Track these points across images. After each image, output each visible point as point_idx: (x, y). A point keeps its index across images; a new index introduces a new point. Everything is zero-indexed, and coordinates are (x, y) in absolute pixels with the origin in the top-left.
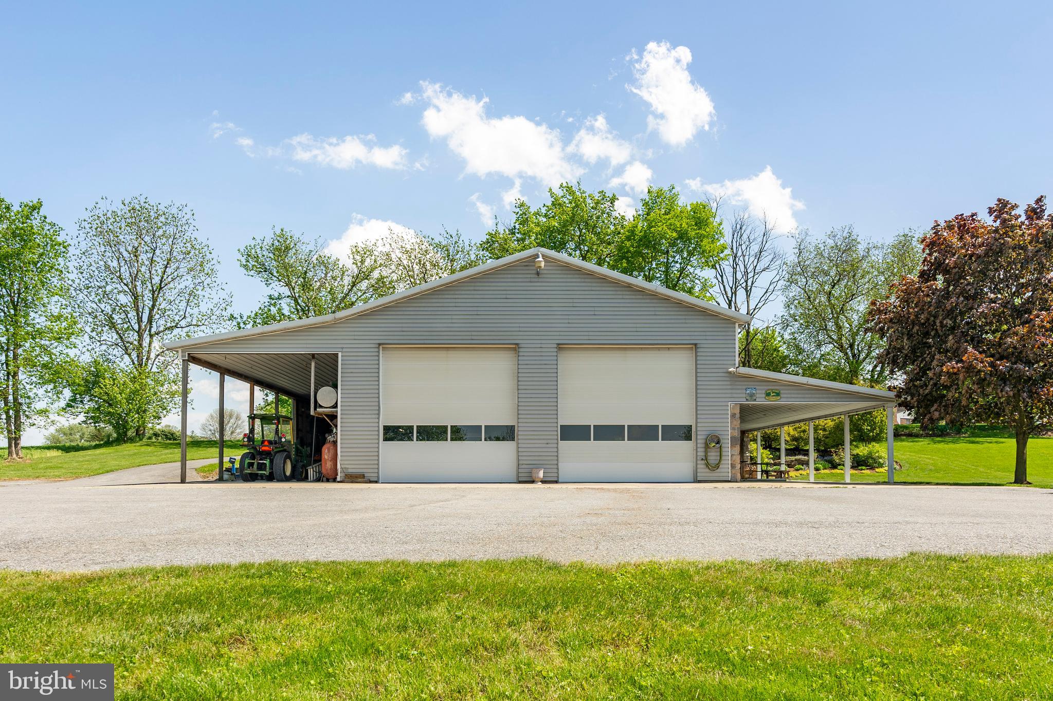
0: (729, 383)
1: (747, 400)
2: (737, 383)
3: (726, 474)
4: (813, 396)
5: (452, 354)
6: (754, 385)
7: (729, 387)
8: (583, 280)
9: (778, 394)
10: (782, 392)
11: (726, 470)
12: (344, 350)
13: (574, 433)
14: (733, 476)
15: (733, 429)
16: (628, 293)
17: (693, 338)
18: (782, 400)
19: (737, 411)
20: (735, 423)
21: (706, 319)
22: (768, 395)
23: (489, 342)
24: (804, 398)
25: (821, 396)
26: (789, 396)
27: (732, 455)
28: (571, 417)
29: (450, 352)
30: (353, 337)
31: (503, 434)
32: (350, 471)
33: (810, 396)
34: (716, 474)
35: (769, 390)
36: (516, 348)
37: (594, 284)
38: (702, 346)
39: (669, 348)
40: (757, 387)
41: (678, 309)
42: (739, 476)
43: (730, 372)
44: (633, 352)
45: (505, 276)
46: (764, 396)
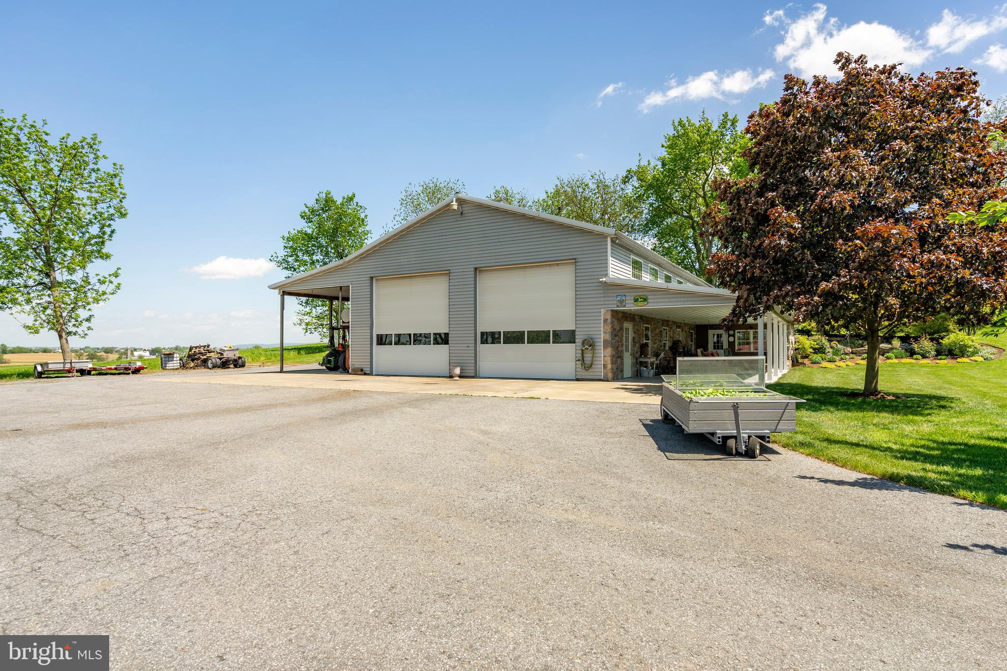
0: (602, 292)
1: (617, 306)
2: (610, 291)
3: (599, 374)
4: (679, 299)
5: (414, 280)
6: (623, 293)
7: (603, 295)
8: (491, 215)
9: (645, 300)
10: (649, 297)
11: (599, 370)
12: (353, 283)
13: (491, 338)
14: (606, 375)
15: (605, 333)
16: (523, 221)
17: (573, 253)
18: (649, 305)
19: (609, 317)
20: (606, 327)
21: (584, 236)
22: (636, 300)
23: (431, 270)
24: (670, 302)
25: (686, 299)
26: (655, 300)
27: (604, 356)
28: (485, 326)
29: (413, 279)
30: (356, 274)
31: (443, 339)
32: (356, 366)
33: (675, 300)
34: (591, 374)
35: (638, 296)
36: (448, 273)
37: (500, 217)
38: (580, 260)
39: (558, 264)
40: (627, 294)
41: (560, 230)
42: (610, 375)
43: (601, 282)
44: (531, 269)
45: (442, 219)
46: (633, 301)
